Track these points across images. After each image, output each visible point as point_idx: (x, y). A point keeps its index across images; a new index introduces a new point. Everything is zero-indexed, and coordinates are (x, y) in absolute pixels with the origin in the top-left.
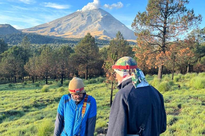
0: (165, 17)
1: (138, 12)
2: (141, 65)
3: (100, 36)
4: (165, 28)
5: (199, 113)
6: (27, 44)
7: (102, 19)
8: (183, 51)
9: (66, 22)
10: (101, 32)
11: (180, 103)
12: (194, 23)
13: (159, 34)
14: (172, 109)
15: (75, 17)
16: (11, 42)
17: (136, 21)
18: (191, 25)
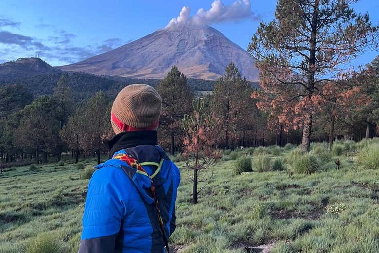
0: (312, 30)
1: (261, 23)
2: (276, 126)
3: (202, 75)
4: (313, 52)
5: (359, 214)
6: (66, 91)
7: (205, 42)
8: (348, 95)
9: (140, 50)
10: (205, 67)
11: (328, 195)
12: (369, 39)
13: (303, 64)
14: (309, 206)
15: (155, 40)
16: (42, 90)
17: (256, 40)
18: (365, 45)
